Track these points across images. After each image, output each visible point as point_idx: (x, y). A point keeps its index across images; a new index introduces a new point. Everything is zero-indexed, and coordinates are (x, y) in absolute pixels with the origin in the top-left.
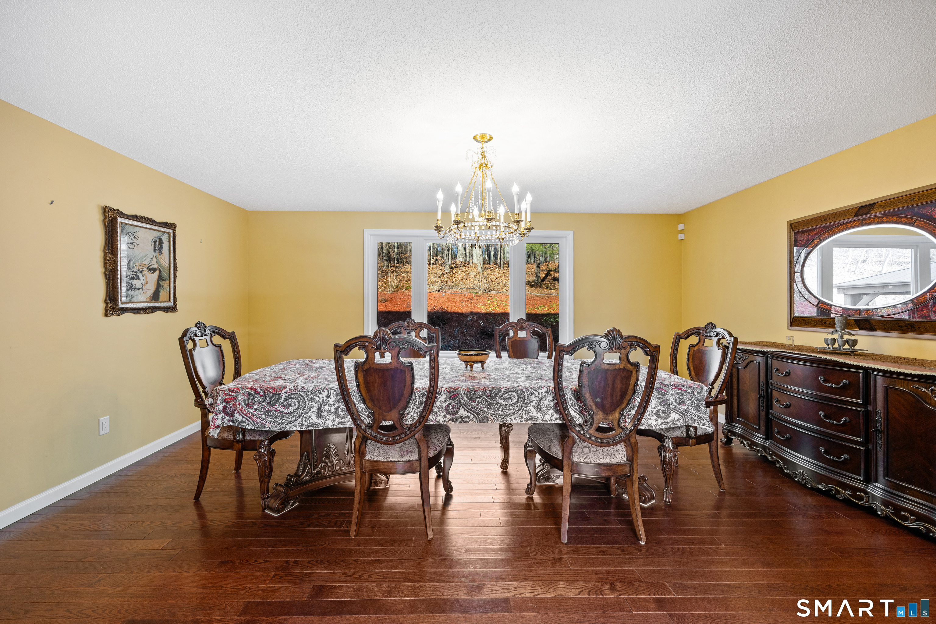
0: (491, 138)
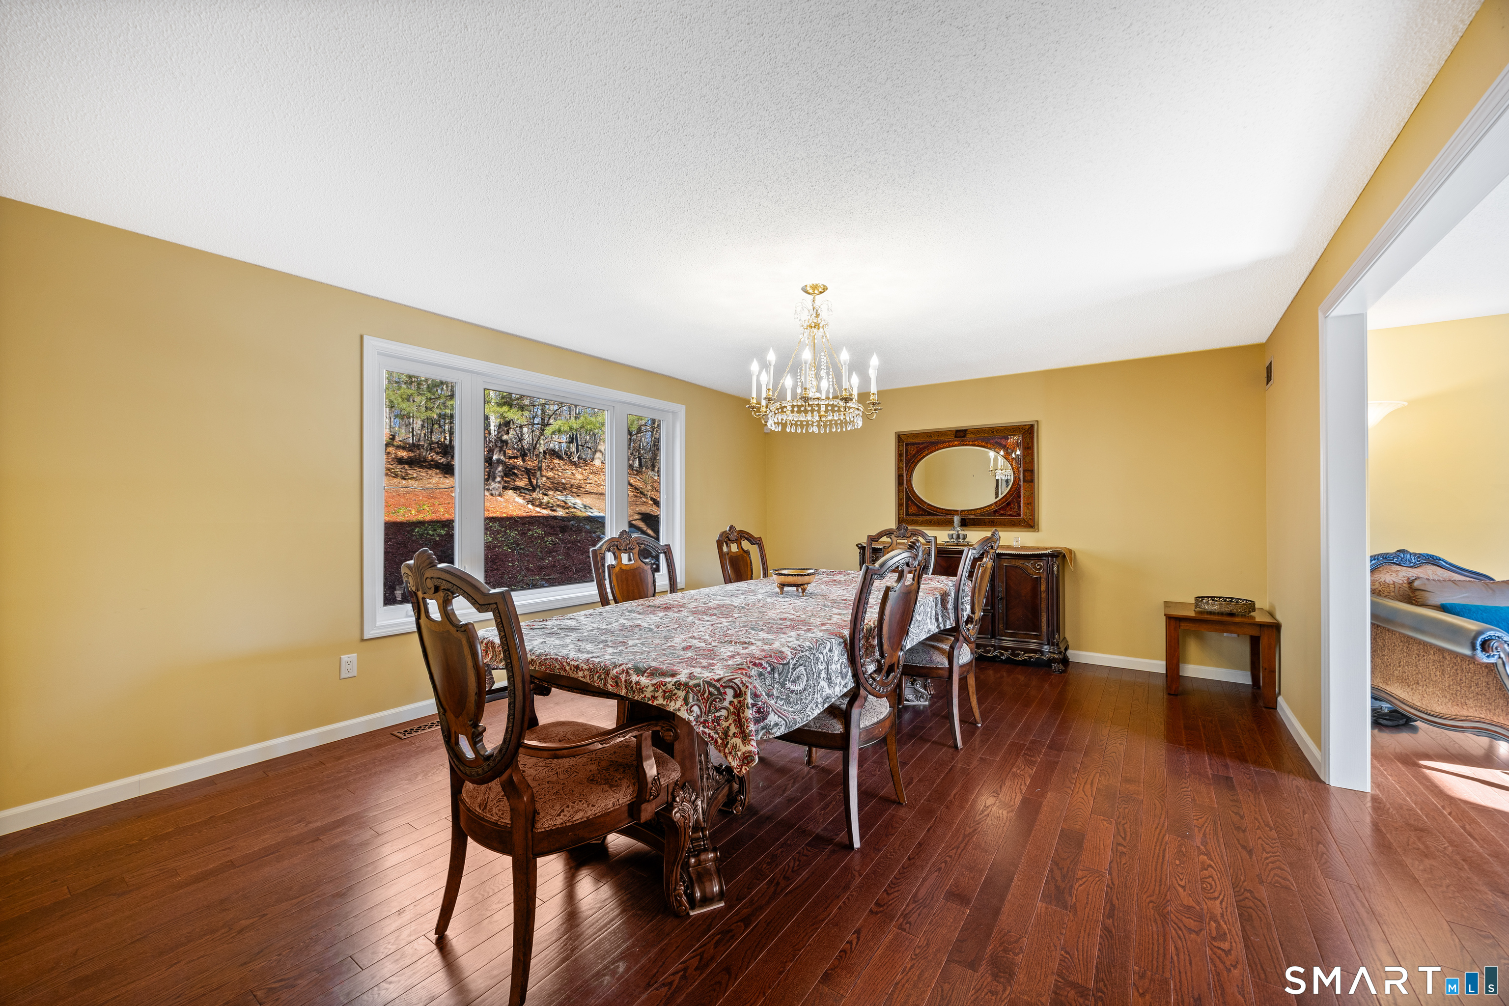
0: (825, 289)
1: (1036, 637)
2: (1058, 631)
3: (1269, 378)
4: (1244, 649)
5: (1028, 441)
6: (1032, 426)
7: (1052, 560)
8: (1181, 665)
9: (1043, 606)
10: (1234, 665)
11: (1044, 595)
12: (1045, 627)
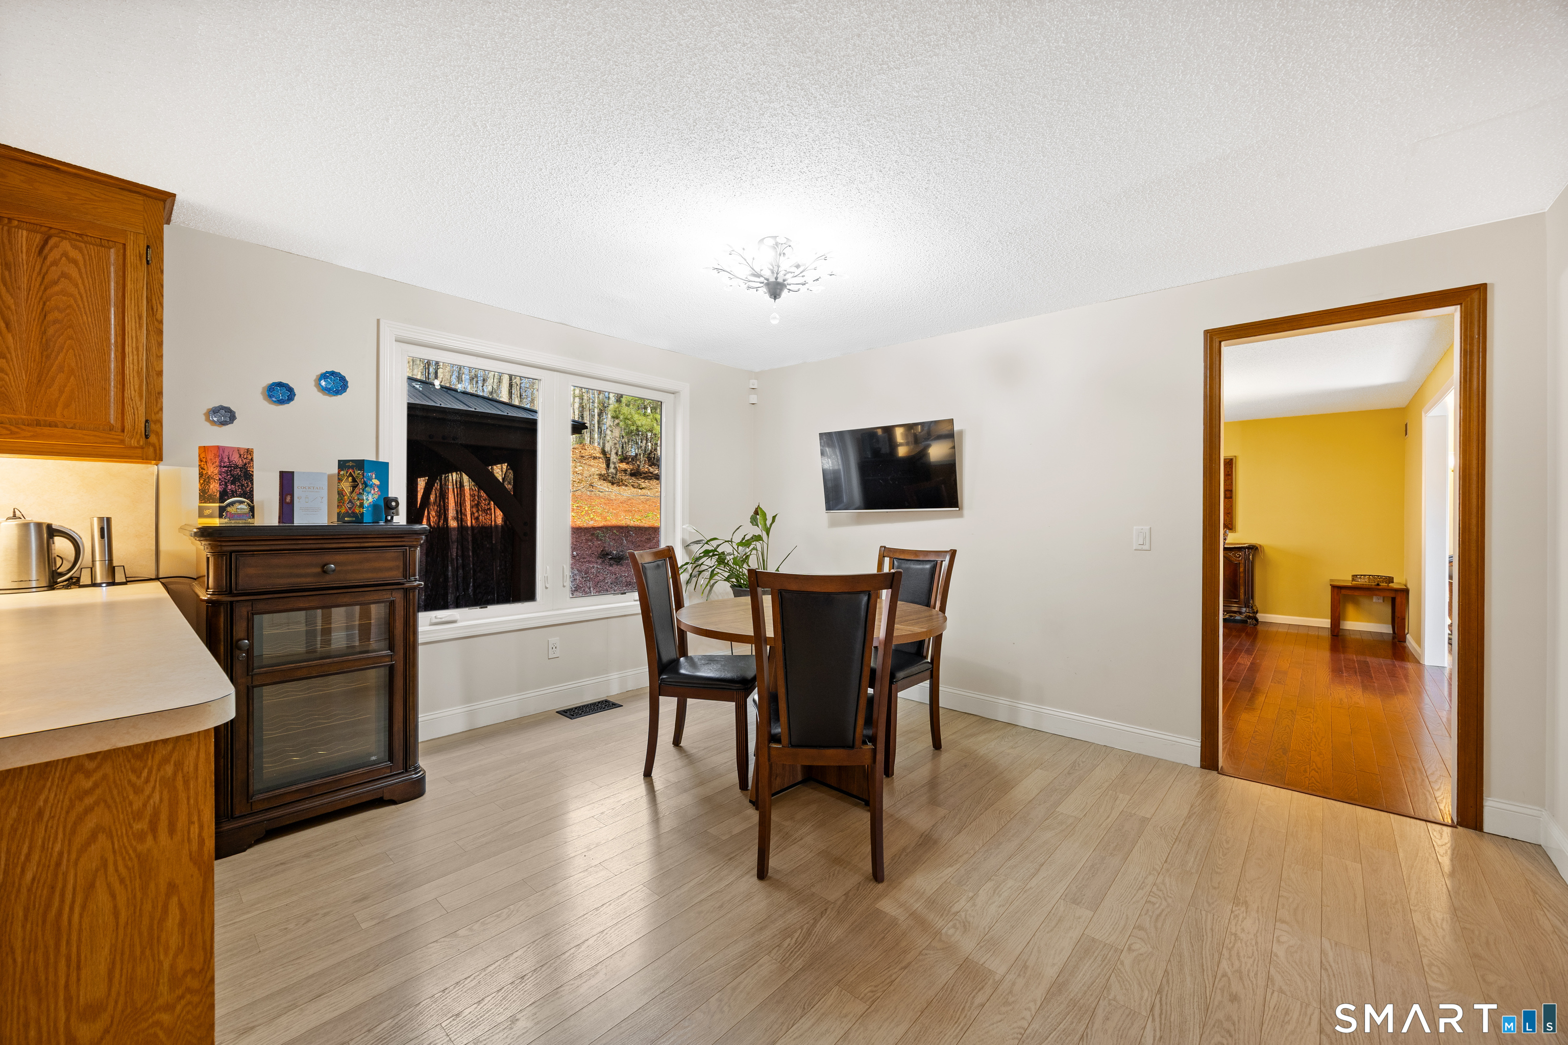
1: (1236, 602)
2: (1252, 598)
3: (1406, 434)
4: (1387, 610)
5: (1228, 468)
6: (1232, 460)
7: (1248, 551)
8: (1341, 622)
9: (1242, 581)
10: (1380, 621)
11: (1242, 575)
12: (1243, 596)
